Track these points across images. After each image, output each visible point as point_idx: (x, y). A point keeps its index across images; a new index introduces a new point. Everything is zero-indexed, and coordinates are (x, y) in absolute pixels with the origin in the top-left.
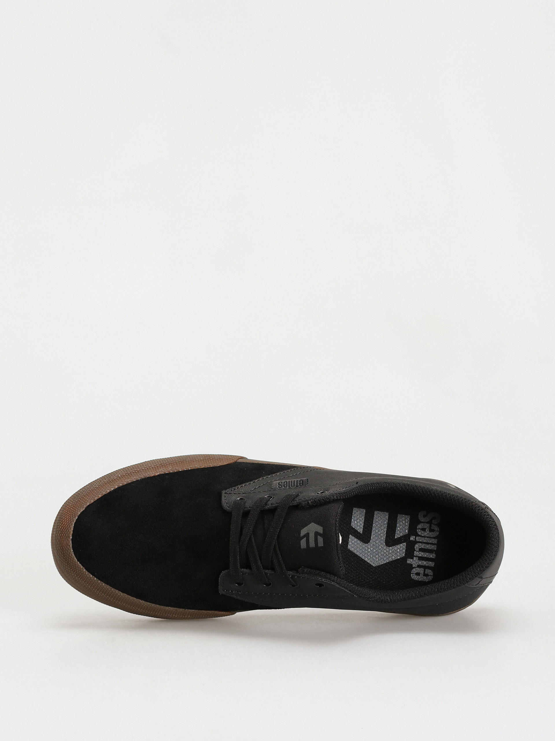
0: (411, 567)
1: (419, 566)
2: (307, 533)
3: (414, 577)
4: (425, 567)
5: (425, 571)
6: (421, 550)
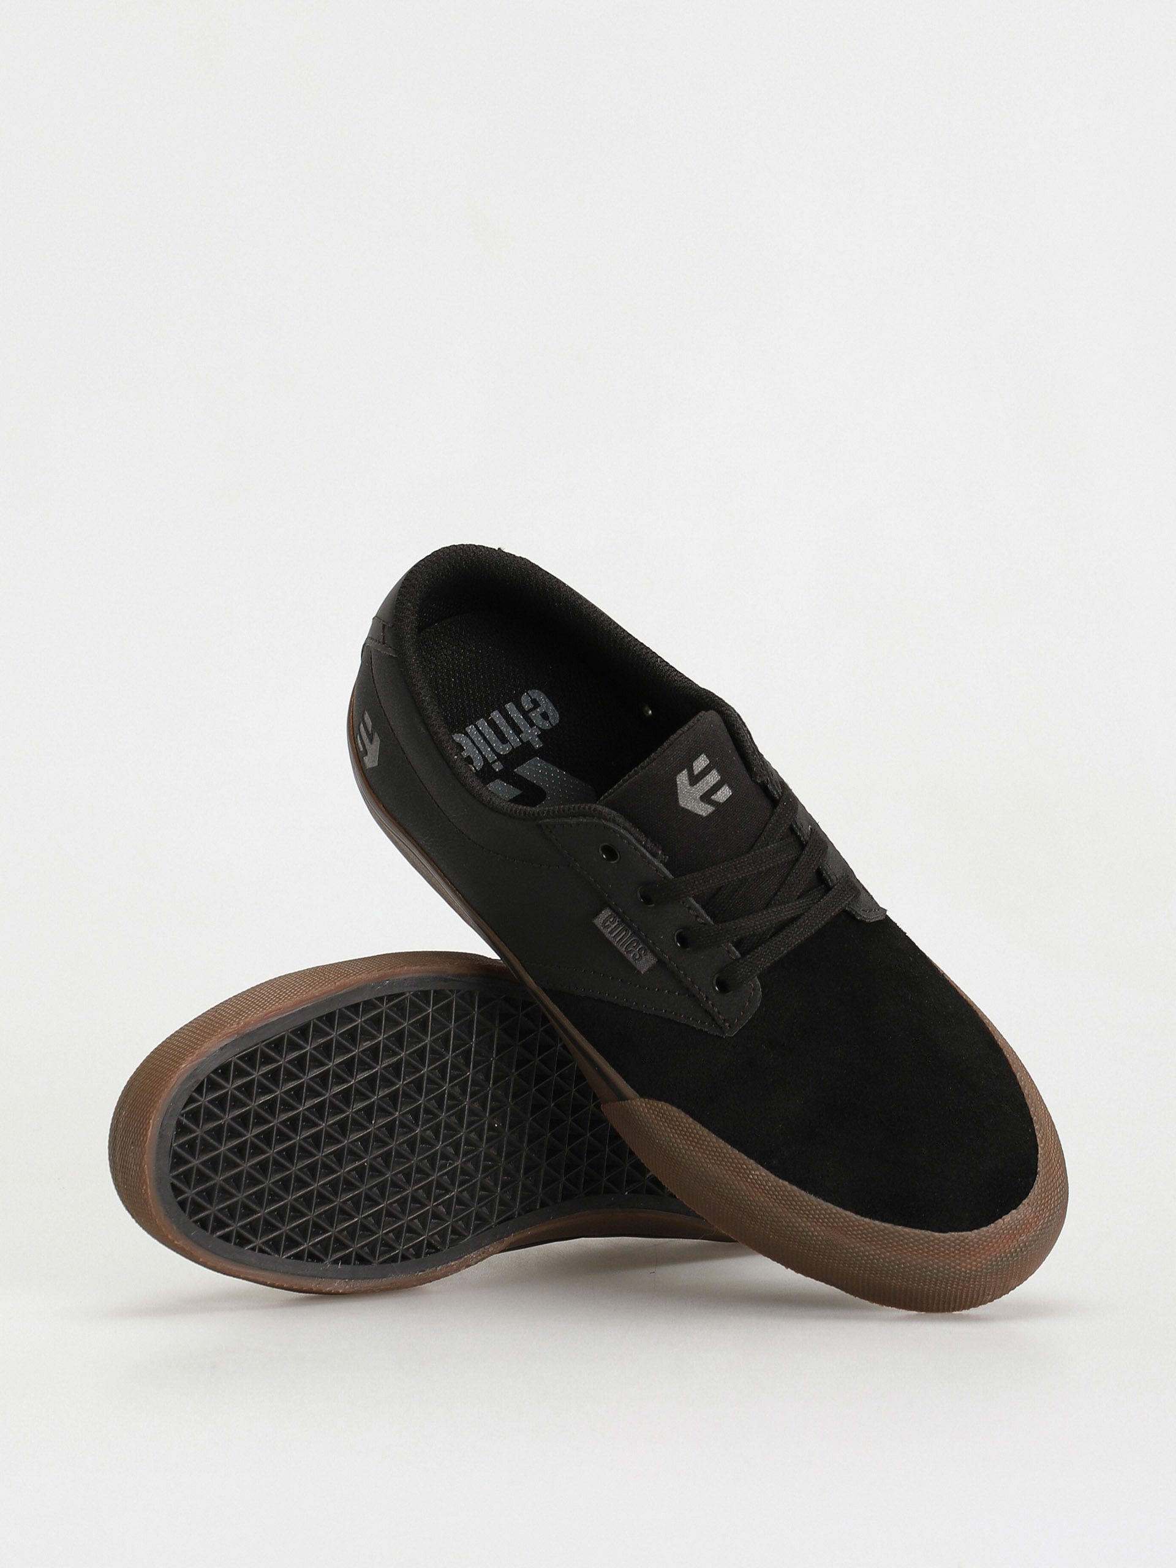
0: (544, 735)
1: (532, 724)
2: (703, 801)
3: (555, 717)
4: (525, 714)
5: (531, 710)
6: (503, 740)
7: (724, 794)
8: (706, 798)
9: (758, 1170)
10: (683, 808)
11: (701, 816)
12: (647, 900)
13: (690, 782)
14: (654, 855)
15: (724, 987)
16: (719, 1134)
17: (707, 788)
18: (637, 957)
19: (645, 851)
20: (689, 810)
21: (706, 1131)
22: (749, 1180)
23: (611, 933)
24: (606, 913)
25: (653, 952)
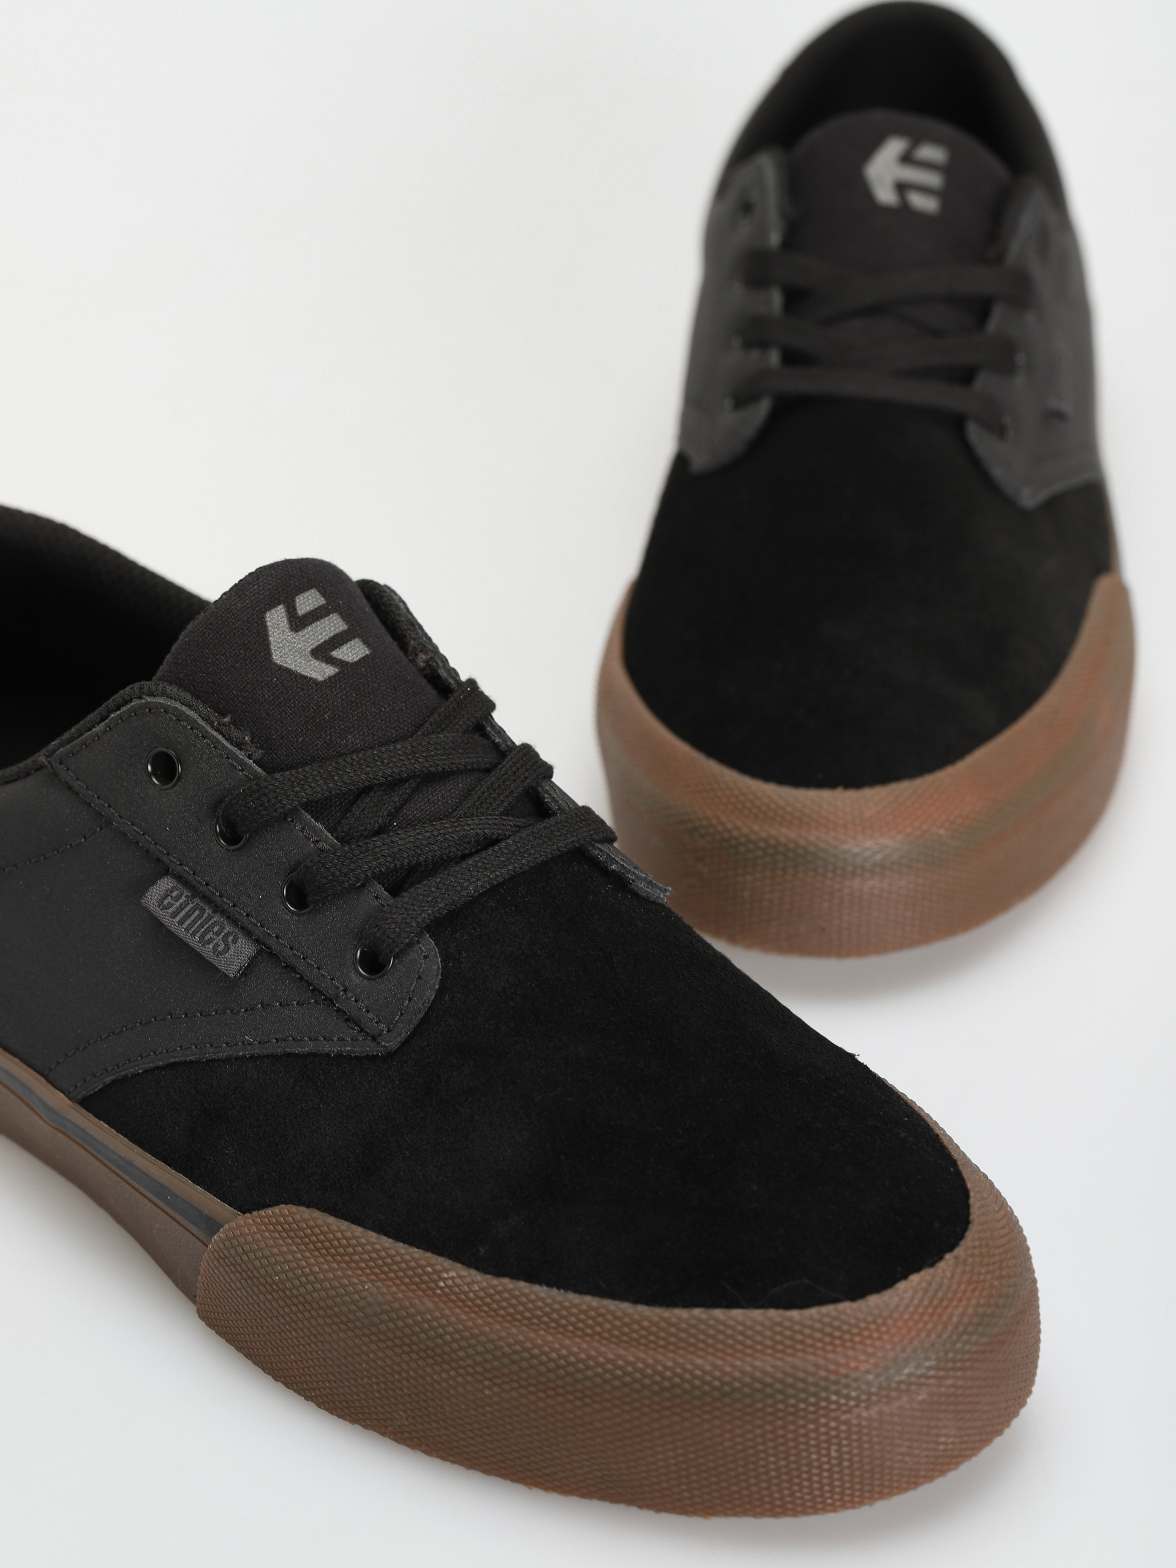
2: (316, 657)
7: (353, 652)
8: (322, 652)
9: (454, 1269)
10: (280, 667)
11: (315, 681)
12: (233, 836)
13: (292, 626)
14: (240, 746)
15: (374, 964)
16: (382, 1230)
17: (322, 638)
18: (221, 948)
19: (220, 737)
20: (291, 670)
21: (358, 1230)
22: (439, 1291)
23: (174, 915)
24: (165, 884)
25: (248, 933)
